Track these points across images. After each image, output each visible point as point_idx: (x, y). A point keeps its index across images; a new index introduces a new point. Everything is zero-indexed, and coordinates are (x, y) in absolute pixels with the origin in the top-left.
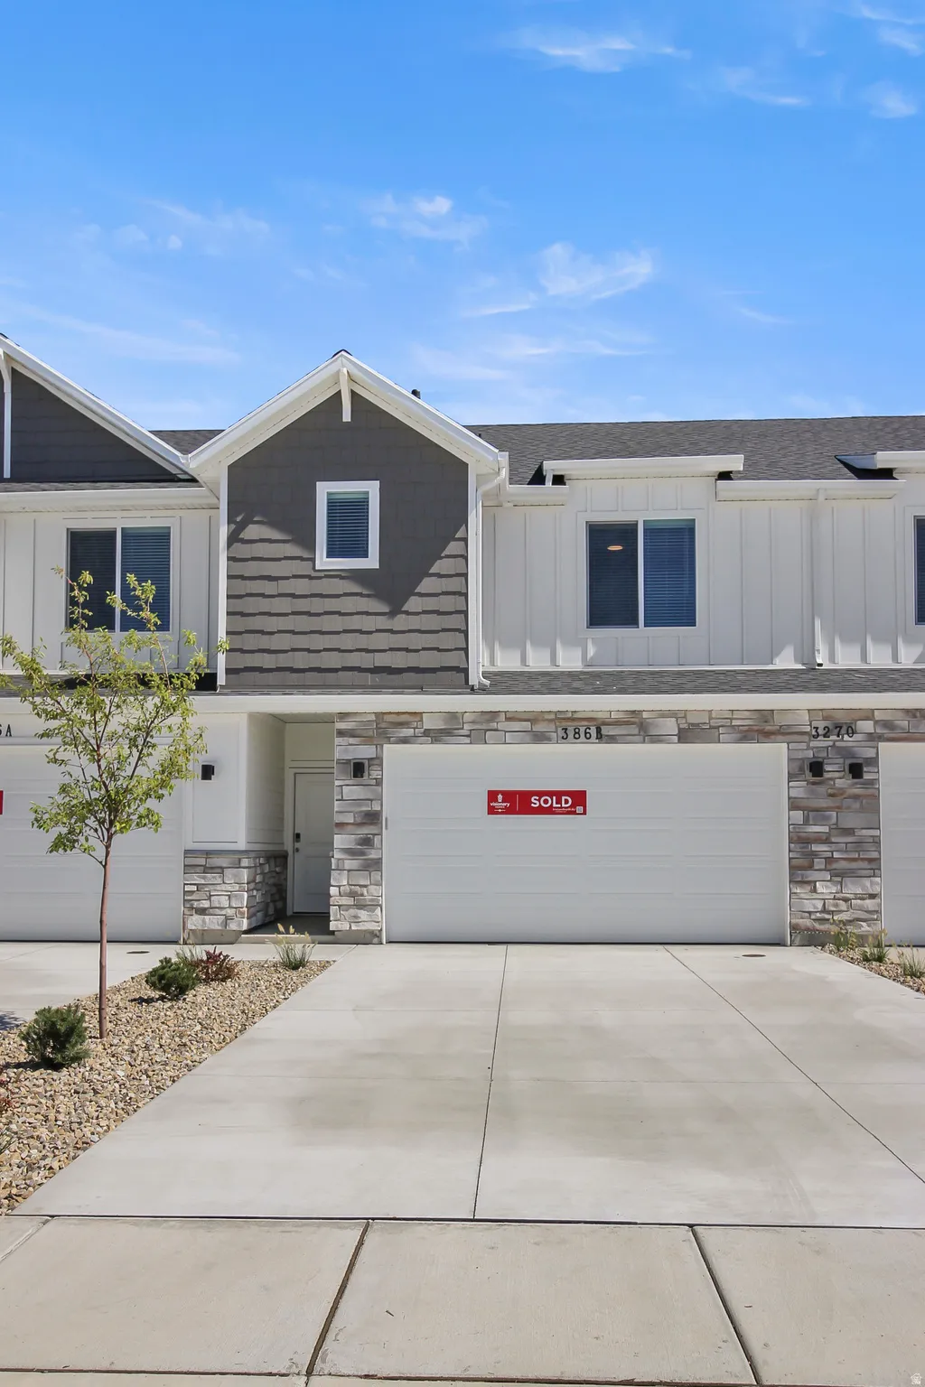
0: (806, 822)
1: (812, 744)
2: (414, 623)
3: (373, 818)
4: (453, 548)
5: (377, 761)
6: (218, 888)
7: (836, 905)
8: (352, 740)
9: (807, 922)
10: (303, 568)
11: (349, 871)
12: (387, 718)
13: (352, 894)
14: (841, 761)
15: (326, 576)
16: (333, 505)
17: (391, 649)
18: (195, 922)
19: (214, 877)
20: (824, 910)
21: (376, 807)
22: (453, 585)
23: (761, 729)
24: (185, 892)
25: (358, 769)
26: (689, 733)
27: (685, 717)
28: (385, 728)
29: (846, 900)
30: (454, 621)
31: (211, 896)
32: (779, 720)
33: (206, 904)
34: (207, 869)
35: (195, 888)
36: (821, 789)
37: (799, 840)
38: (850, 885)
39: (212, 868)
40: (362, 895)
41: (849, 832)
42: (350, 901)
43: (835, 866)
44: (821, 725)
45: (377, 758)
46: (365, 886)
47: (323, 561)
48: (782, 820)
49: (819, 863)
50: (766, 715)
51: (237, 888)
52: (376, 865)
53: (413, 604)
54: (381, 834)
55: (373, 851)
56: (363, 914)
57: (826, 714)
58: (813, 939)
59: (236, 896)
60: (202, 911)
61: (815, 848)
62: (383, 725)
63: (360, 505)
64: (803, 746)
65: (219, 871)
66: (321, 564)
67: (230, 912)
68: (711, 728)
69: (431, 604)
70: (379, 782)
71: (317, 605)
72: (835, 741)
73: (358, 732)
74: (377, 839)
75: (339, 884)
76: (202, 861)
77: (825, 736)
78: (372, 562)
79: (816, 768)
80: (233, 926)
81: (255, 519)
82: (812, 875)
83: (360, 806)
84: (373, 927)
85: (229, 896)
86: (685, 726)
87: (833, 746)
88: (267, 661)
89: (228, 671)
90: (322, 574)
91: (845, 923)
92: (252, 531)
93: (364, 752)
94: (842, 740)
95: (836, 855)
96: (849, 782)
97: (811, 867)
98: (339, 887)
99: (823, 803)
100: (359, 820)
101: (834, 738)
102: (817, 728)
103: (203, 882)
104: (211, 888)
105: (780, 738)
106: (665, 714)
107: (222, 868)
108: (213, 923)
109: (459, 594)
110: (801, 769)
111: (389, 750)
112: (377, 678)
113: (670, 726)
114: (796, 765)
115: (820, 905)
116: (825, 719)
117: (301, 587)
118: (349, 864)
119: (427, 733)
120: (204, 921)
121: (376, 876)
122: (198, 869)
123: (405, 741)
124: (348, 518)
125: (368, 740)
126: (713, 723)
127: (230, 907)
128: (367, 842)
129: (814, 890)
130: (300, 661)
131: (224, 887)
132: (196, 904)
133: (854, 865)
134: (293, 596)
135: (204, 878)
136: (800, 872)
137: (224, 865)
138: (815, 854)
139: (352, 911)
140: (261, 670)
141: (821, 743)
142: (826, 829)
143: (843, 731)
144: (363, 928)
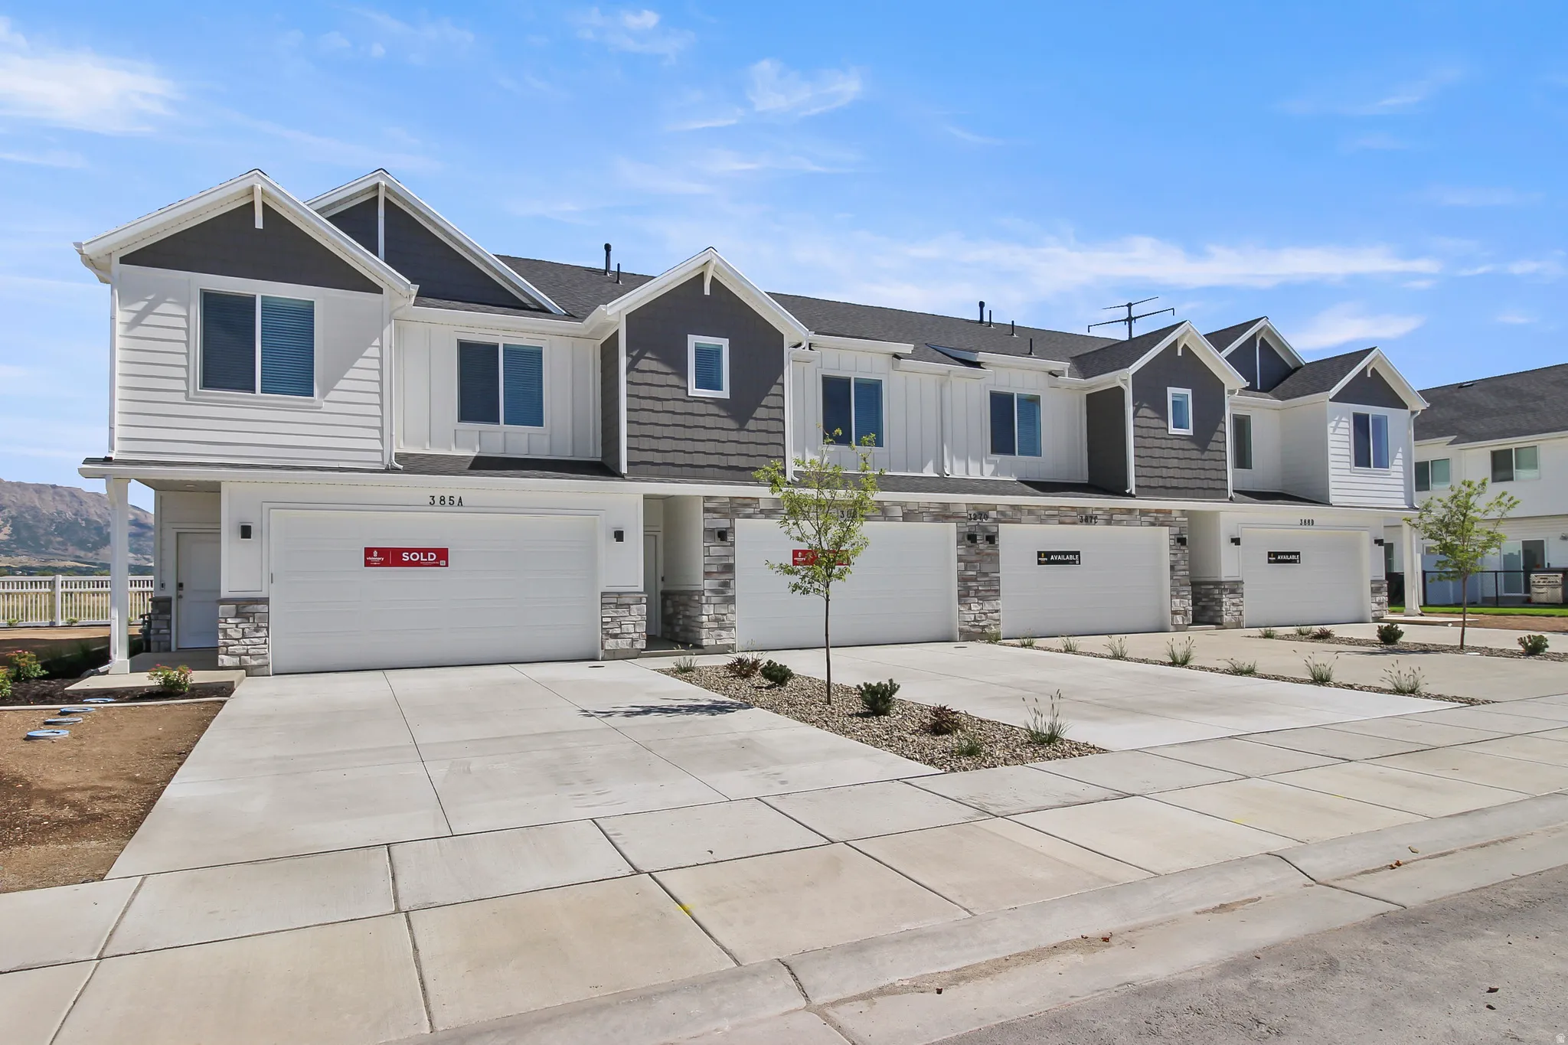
0: (966, 570)
1: (969, 524)
2: (753, 437)
3: (729, 568)
4: (775, 389)
5: (732, 528)
6: (626, 619)
7: (981, 617)
8: (715, 515)
9: (966, 628)
10: (680, 394)
11: (714, 604)
12: (739, 501)
13: (717, 620)
14: (982, 534)
15: (695, 401)
16: (700, 352)
17: (739, 454)
18: (610, 644)
19: (624, 611)
20: (975, 620)
21: (732, 561)
22: (775, 413)
23: (943, 514)
24: (603, 623)
25: (722, 535)
26: (908, 516)
27: (906, 506)
28: (737, 508)
29: (985, 614)
30: (777, 438)
31: (621, 625)
32: (953, 509)
33: (618, 631)
34: (618, 606)
35: (609, 620)
36: (972, 550)
37: (963, 580)
38: (987, 605)
39: (621, 605)
40: (723, 620)
41: (986, 574)
42: (715, 625)
43: (980, 594)
44: (972, 512)
45: (731, 528)
46: (725, 614)
47: (694, 391)
48: (954, 566)
49: (972, 593)
50: (946, 506)
51: (640, 619)
52: (731, 600)
53: (751, 424)
54: (734, 579)
55: (730, 591)
56: (724, 633)
57: (975, 506)
58: (969, 637)
59: (639, 624)
60: (615, 636)
61: (970, 584)
62: (735, 505)
63: (717, 352)
64: (964, 524)
65: (627, 607)
66: (692, 393)
67: (635, 636)
68: (920, 513)
69: (762, 425)
70: (733, 544)
71: (690, 420)
72: (978, 522)
73: (719, 510)
74: (732, 582)
75: (708, 612)
76: (615, 600)
77: (974, 519)
78: (725, 393)
79: (972, 538)
80: (638, 646)
81: (646, 355)
82: (970, 600)
83: (721, 560)
84: (731, 642)
85: (634, 624)
86: (906, 511)
87: (978, 525)
88: (658, 458)
89: (629, 464)
90: (693, 399)
91: (983, 627)
92: (643, 364)
93: (724, 524)
94: (982, 522)
95: (980, 588)
96: (986, 546)
97: (968, 596)
98: (708, 615)
99: (974, 558)
100: (720, 570)
101: (978, 520)
102: (970, 515)
103: (616, 615)
104: (621, 619)
105: (952, 520)
106: (896, 504)
107: (629, 605)
108: (623, 644)
109: (779, 420)
110: (963, 538)
111: (739, 522)
112: (729, 473)
113: (898, 512)
114: (961, 536)
115: (973, 617)
116: (974, 509)
117: (679, 407)
118: (714, 600)
119: (762, 512)
120: (617, 644)
121: (732, 607)
122: (612, 606)
123: (749, 516)
124: (708, 359)
125: (725, 516)
126: (921, 510)
127: (635, 632)
128: (726, 585)
129: (970, 609)
130: (680, 459)
131: (630, 618)
132: (611, 631)
133: (989, 594)
134: (673, 413)
135: (616, 612)
136: (963, 597)
137: (631, 603)
138: (970, 588)
139: (718, 632)
140: (653, 464)
141: (973, 523)
142: (974, 573)
143: (983, 517)
144: (725, 643)
